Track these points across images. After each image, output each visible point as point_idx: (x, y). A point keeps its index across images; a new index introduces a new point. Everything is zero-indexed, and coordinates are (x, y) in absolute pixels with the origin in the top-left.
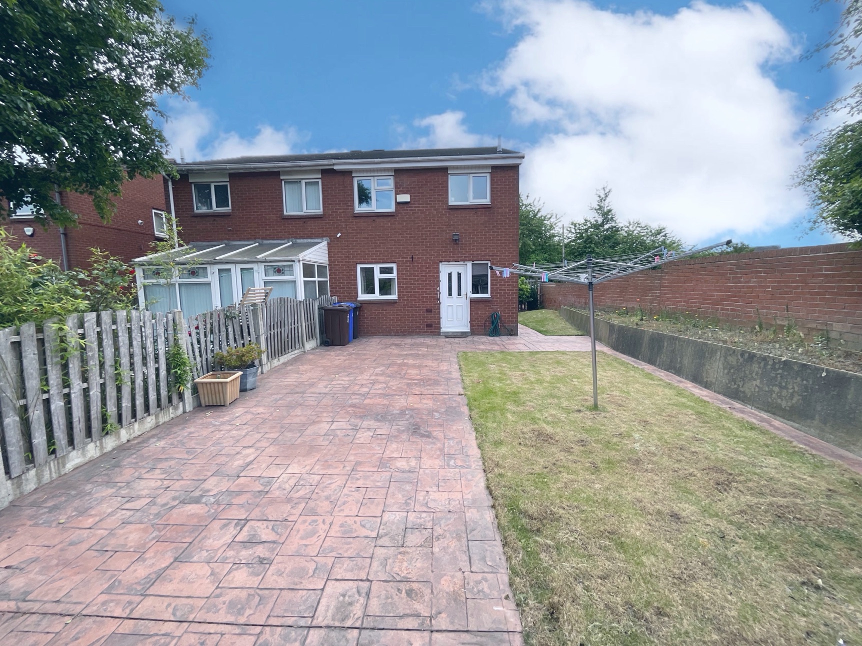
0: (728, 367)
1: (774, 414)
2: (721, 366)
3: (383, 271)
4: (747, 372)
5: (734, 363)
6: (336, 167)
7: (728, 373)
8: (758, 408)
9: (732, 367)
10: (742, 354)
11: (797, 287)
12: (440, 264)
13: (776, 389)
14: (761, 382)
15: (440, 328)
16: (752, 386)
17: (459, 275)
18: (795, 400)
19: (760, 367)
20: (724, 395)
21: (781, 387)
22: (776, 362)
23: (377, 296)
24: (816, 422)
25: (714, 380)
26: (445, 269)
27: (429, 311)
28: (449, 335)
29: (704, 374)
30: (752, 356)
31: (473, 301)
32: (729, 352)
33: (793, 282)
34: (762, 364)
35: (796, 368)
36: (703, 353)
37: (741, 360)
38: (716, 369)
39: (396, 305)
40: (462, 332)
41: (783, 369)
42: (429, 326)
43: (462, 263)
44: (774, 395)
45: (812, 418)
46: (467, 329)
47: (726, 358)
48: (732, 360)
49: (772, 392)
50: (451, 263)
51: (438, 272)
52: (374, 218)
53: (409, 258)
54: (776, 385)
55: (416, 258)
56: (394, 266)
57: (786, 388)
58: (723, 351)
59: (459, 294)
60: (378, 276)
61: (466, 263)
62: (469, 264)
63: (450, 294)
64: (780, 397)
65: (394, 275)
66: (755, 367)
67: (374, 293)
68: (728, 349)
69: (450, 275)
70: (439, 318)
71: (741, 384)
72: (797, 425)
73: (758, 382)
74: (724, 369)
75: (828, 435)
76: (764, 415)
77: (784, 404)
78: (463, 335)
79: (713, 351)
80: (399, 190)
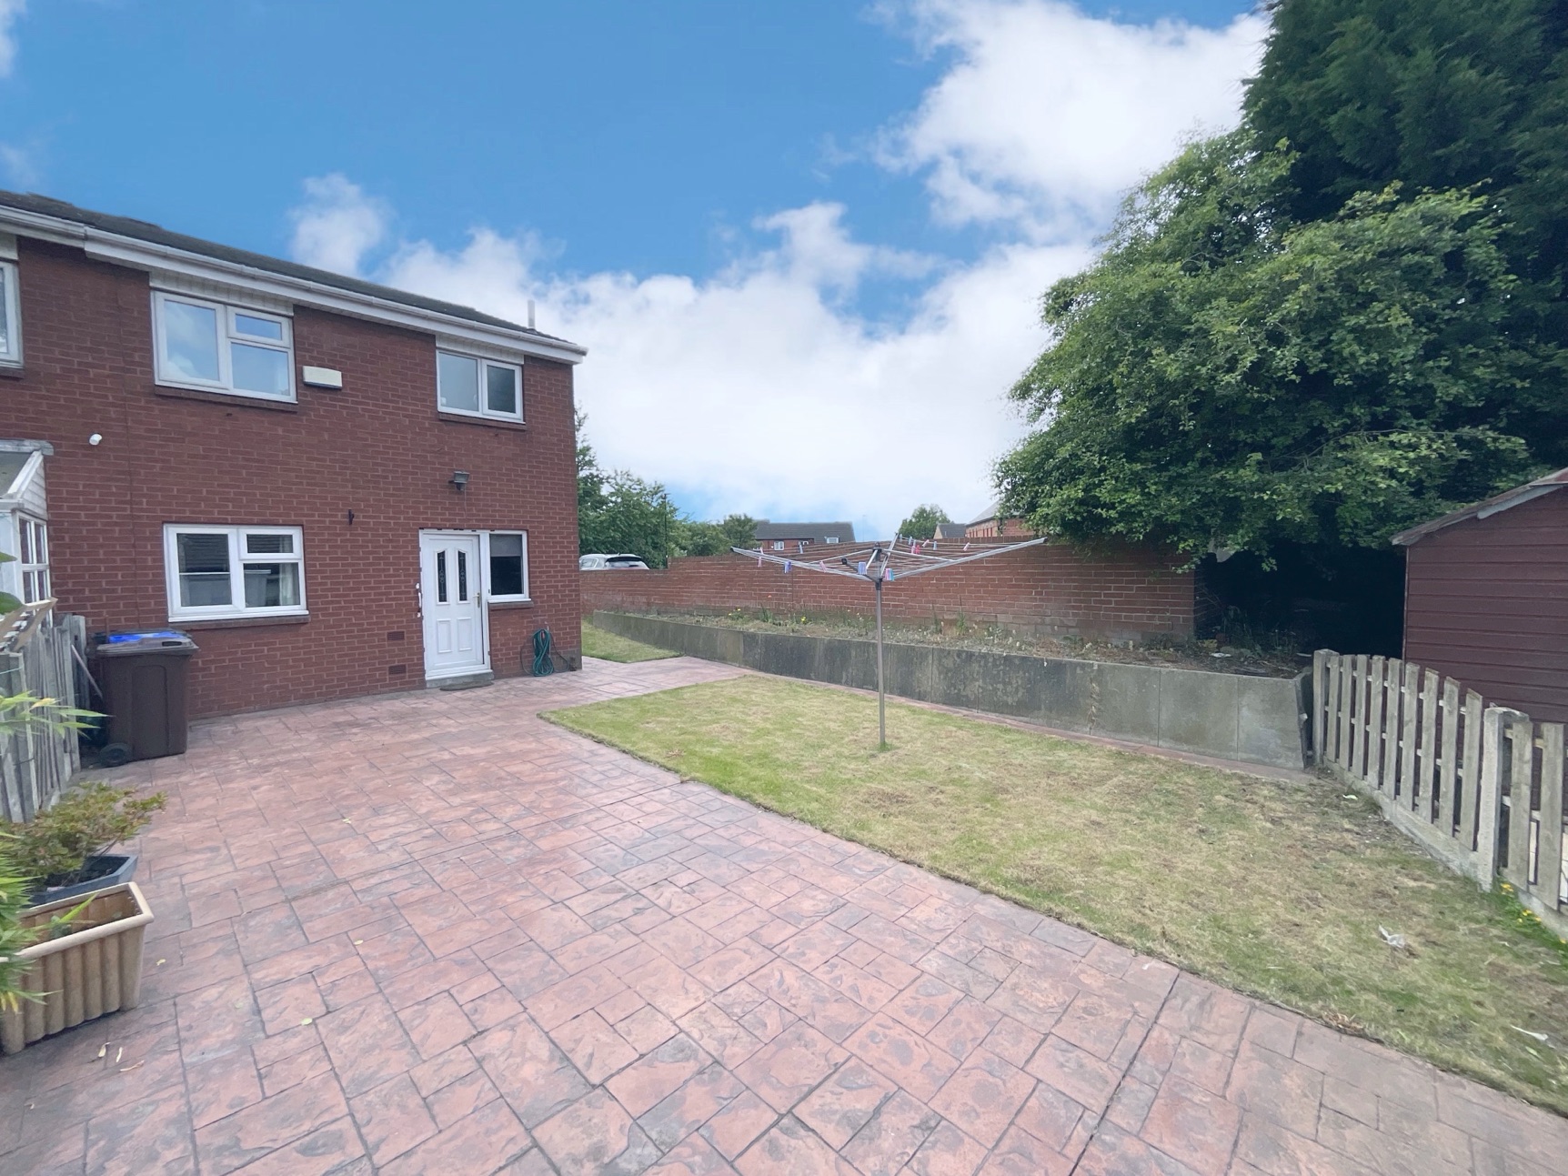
0: (945, 671)
1: (1002, 713)
2: (936, 672)
3: (255, 544)
4: (968, 673)
5: (951, 665)
6: (90, 248)
7: (945, 679)
8: (983, 710)
9: (949, 670)
10: (959, 655)
11: (961, 579)
12: (421, 532)
13: (1000, 686)
14: (984, 682)
15: (423, 672)
16: (975, 688)
17: (462, 556)
18: (1020, 694)
19: (980, 666)
20: (944, 704)
21: (1004, 683)
22: (996, 658)
23: (238, 607)
24: (1043, 712)
25: (929, 689)
26: (430, 545)
27: (396, 636)
28: (449, 686)
29: (915, 684)
30: (970, 655)
31: (494, 610)
32: (943, 654)
33: (956, 574)
34: (982, 663)
35: (1017, 662)
36: (908, 659)
37: (958, 660)
38: (930, 676)
39: (303, 629)
40: (475, 676)
41: (1004, 664)
42: (397, 670)
43: (469, 532)
44: (999, 693)
45: (1039, 709)
46: (485, 669)
47: (940, 661)
48: (949, 663)
49: (996, 690)
50: (444, 531)
51: (417, 549)
52: (230, 410)
53: (340, 516)
54: (999, 682)
55: (359, 518)
56: (296, 535)
57: (1010, 683)
58: (936, 653)
59: (463, 597)
60: (239, 554)
61: (478, 532)
62: (485, 536)
63: (443, 598)
64: (1005, 693)
65: (296, 555)
66: (975, 666)
67: (228, 601)
68: (942, 651)
69: (441, 557)
70: (421, 651)
71: (962, 687)
72: (1026, 719)
73: (981, 683)
74: (940, 674)
75: (1055, 721)
76: (992, 716)
77: (1010, 701)
78: (476, 682)
79: (923, 655)
80: (304, 353)
